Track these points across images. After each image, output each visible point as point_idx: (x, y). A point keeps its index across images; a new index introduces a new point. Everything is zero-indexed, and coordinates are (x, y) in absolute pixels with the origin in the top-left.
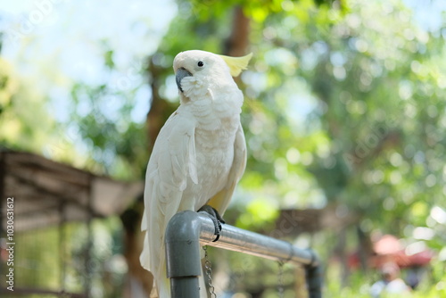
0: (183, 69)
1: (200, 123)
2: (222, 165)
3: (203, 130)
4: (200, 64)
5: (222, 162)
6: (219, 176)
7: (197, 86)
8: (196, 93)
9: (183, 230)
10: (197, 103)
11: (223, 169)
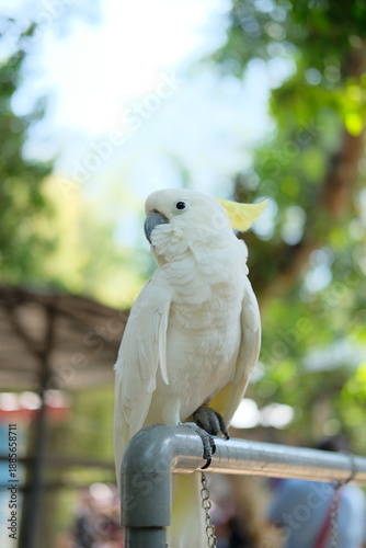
0: (156, 211)
1: (181, 295)
2: (217, 353)
3: (186, 304)
4: (180, 206)
5: (218, 348)
6: (215, 369)
7: (174, 240)
8: (173, 249)
9: (148, 454)
10: (174, 265)
11: (220, 358)
